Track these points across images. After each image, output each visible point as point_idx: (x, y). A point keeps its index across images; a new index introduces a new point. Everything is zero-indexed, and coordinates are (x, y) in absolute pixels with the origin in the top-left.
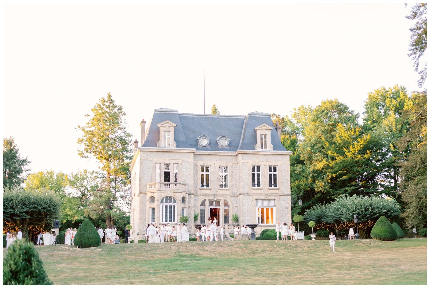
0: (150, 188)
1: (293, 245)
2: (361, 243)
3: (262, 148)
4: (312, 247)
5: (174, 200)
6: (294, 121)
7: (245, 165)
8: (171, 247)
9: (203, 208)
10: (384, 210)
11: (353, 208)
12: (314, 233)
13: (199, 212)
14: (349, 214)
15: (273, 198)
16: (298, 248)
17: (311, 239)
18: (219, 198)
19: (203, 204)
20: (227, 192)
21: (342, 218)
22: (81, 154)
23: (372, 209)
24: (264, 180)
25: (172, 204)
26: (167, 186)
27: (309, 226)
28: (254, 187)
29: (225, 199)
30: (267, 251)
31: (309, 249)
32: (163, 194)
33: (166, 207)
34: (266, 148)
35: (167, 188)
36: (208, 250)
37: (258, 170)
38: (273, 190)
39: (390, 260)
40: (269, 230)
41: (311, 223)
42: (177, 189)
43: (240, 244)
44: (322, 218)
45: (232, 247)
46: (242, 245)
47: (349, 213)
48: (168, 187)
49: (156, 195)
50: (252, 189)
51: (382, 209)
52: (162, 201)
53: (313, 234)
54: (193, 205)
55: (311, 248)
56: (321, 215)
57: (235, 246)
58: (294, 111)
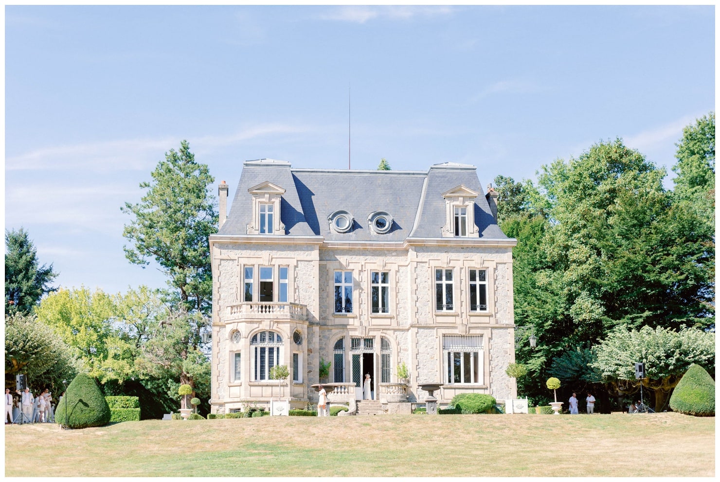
0: (231, 313)
1: (497, 425)
2: (646, 422)
3: (457, 234)
4: (536, 428)
5: (278, 336)
6: (543, 192)
7: (422, 266)
8: (245, 427)
9: (339, 352)
10: (705, 355)
11: (640, 352)
12: (558, 401)
13: (331, 360)
14: (634, 364)
15: (478, 332)
16: (506, 431)
17: (552, 412)
18: (372, 334)
19: (339, 345)
20: (387, 322)
21: (619, 373)
22: (131, 256)
23: (681, 354)
24: (461, 296)
25: (274, 345)
26: (264, 309)
27: (549, 387)
28: (440, 312)
29: (384, 335)
30: (436, 437)
31: (528, 433)
32: (256, 325)
33: (263, 350)
34: (464, 233)
35: (264, 312)
36: (314, 434)
37: (449, 276)
38: (478, 318)
39: (690, 456)
40: (467, 394)
41: (553, 381)
42: (284, 315)
43: (385, 423)
44: (584, 373)
45: (368, 427)
46: (389, 424)
47: (634, 362)
48: (266, 312)
49: (244, 329)
50: (437, 316)
51: (702, 352)
52: (254, 339)
53: (556, 403)
54: (317, 347)
55: (534, 431)
56: (581, 368)
57: (374, 425)
58: (542, 172)
